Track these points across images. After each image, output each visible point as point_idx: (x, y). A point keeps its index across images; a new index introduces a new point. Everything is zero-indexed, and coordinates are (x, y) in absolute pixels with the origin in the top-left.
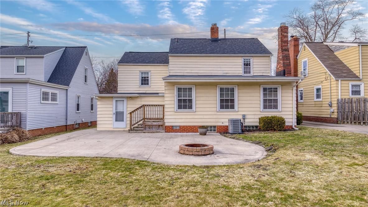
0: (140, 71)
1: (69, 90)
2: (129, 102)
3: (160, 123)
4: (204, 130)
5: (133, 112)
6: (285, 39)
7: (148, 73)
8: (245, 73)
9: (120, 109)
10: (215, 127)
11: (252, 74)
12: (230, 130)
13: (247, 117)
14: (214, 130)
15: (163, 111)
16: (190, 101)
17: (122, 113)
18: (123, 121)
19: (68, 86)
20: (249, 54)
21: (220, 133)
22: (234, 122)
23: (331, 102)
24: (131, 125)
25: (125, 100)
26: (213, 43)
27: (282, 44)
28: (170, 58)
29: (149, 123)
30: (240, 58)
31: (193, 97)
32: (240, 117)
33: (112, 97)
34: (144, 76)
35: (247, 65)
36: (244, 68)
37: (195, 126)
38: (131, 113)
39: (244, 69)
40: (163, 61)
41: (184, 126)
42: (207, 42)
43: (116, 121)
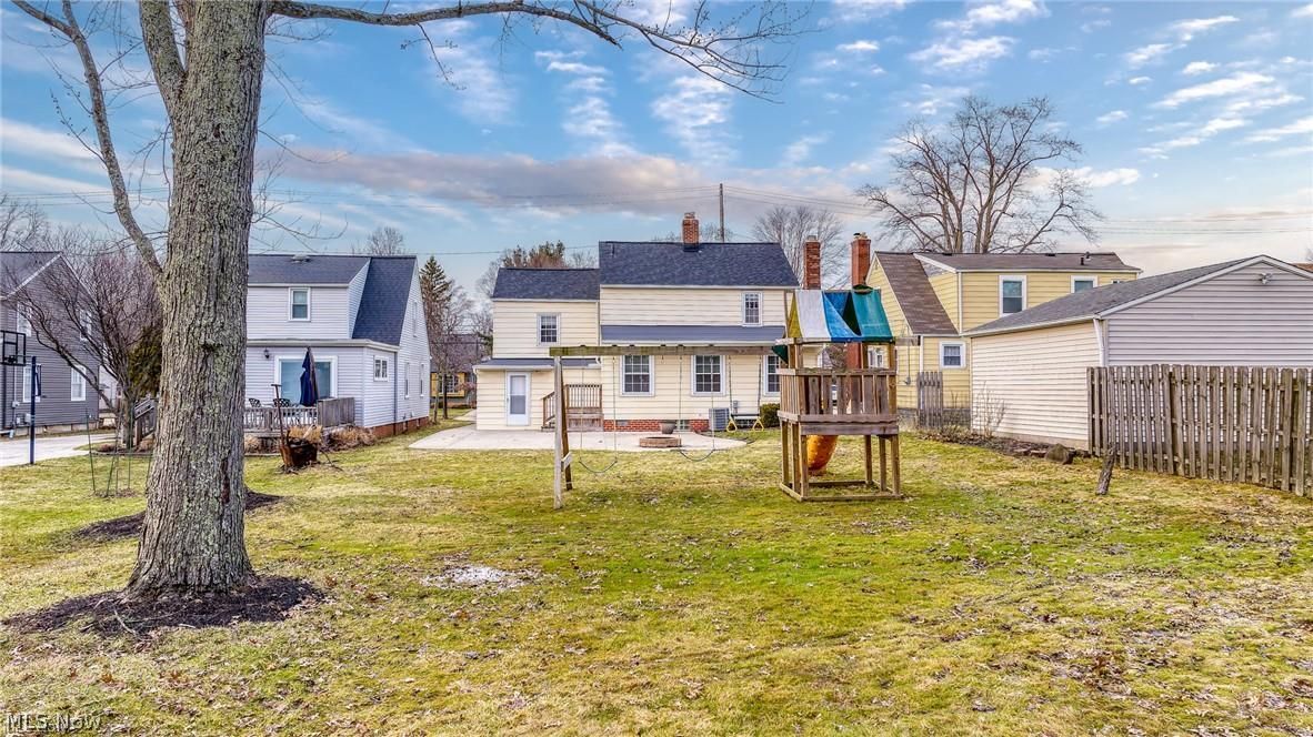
0: (538, 314)
1: (400, 352)
2: (534, 379)
3: (595, 416)
4: (670, 425)
5: (548, 396)
6: (813, 267)
7: (555, 318)
8: (747, 321)
9: (518, 392)
10: (687, 421)
11: (761, 324)
12: (712, 426)
13: (740, 405)
14: (686, 427)
15: (601, 395)
16: (646, 378)
17: (522, 399)
18: (524, 413)
19: (397, 344)
20: (756, 284)
21: (696, 432)
22: (719, 414)
23: (909, 378)
24: (545, 420)
25: (528, 375)
26: (688, 254)
27: (808, 275)
28: (602, 292)
29: (577, 416)
30: (739, 293)
31: (651, 373)
32: (727, 405)
33: (504, 371)
34: (546, 323)
35: (752, 306)
36: (747, 311)
37: (654, 421)
38: (544, 399)
39: (747, 314)
40: (584, 293)
41: (635, 421)
42: (674, 251)
43: (512, 413)
